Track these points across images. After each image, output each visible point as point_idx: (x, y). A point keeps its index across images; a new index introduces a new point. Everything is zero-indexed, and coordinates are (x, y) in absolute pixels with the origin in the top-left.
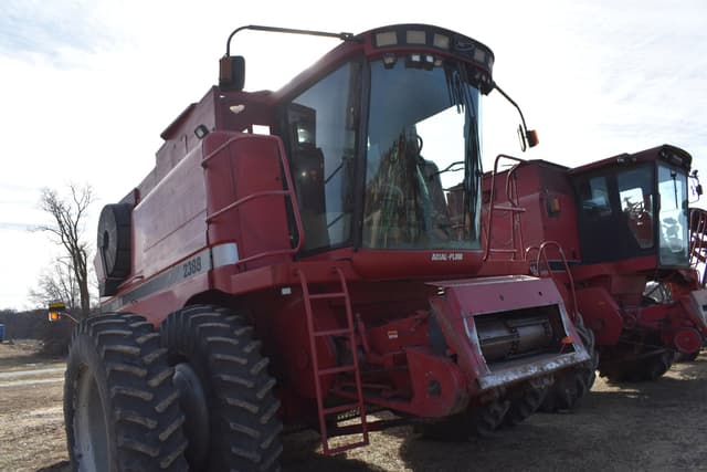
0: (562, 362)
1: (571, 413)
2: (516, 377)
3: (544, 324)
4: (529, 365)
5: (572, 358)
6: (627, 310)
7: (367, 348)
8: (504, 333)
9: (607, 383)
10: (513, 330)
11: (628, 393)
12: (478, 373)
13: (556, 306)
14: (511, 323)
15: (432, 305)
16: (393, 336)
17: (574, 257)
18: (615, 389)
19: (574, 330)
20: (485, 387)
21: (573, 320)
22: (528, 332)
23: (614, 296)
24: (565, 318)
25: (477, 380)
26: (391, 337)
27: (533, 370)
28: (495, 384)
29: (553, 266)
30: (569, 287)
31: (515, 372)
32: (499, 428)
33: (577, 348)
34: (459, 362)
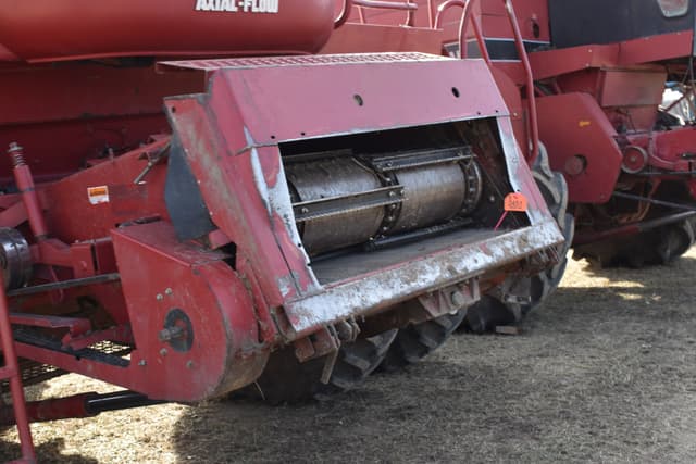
0: (499, 252)
1: (521, 333)
2: (388, 295)
3: (462, 163)
4: (422, 263)
5: (524, 240)
6: (630, 138)
7: (38, 229)
8: (366, 185)
9: (586, 269)
10: (387, 179)
11: (624, 290)
12: (285, 291)
13: (492, 122)
14: (383, 163)
15: (173, 118)
16: (99, 197)
17: (537, 34)
18: (600, 282)
19: (531, 174)
20: (301, 326)
21: (529, 155)
22: (426, 183)
23: (607, 110)
24: (511, 150)
25: (281, 310)
26: (94, 200)
27: (430, 274)
28: (330, 317)
29: (495, 50)
30: (524, 91)
31: (387, 282)
32: (380, 370)
33: (535, 217)
34: (240, 263)
